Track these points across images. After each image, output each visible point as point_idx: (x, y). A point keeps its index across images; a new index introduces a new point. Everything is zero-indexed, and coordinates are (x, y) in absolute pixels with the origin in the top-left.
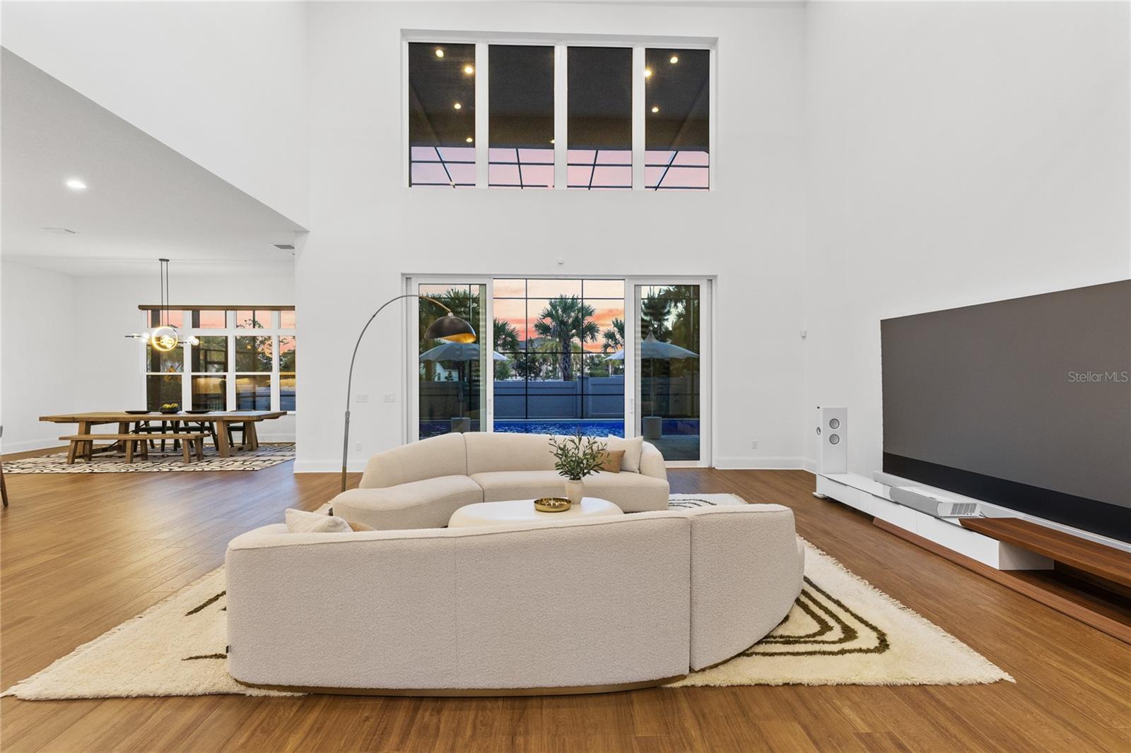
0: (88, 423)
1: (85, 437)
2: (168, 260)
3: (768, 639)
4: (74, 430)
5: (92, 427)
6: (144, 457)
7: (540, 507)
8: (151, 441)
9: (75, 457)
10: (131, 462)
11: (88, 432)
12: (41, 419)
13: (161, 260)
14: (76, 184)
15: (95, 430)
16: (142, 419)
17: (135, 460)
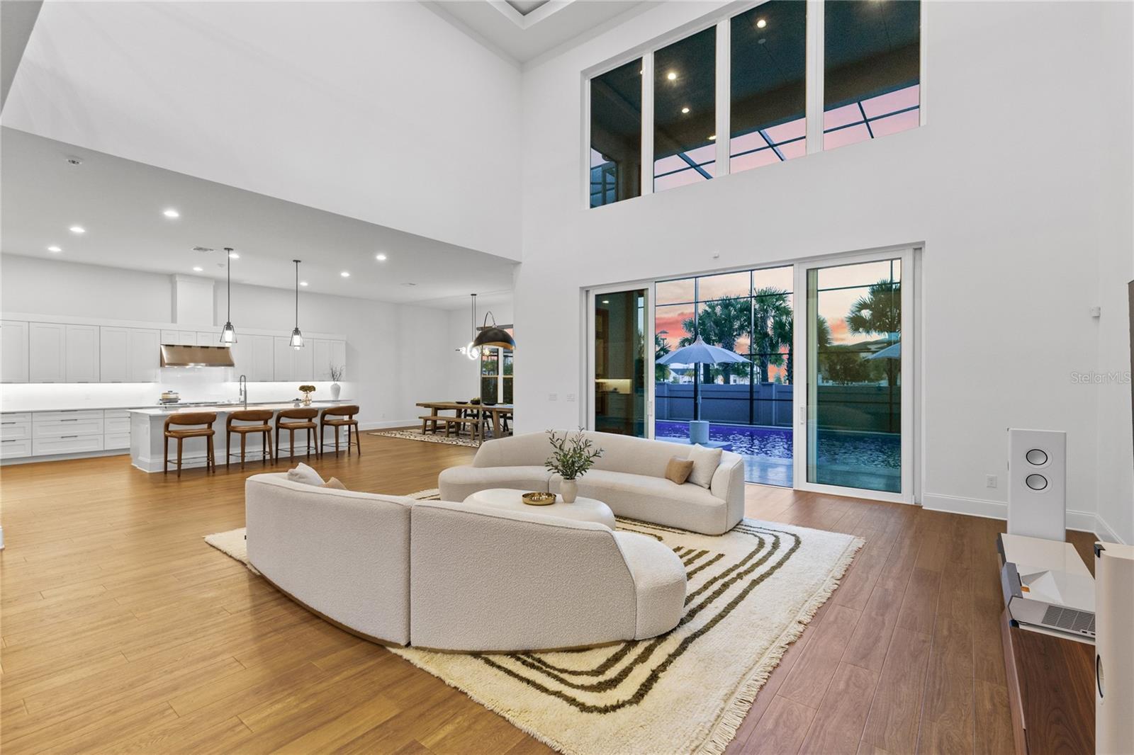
0: (436, 408)
1: (434, 418)
2: (475, 295)
3: (525, 655)
4: (428, 412)
5: (439, 411)
6: (457, 434)
7: (527, 500)
8: (464, 424)
9: (425, 430)
10: (448, 437)
11: (435, 414)
12: (417, 405)
13: (472, 295)
14: (381, 257)
15: (440, 413)
16: (463, 407)
17: (450, 435)
